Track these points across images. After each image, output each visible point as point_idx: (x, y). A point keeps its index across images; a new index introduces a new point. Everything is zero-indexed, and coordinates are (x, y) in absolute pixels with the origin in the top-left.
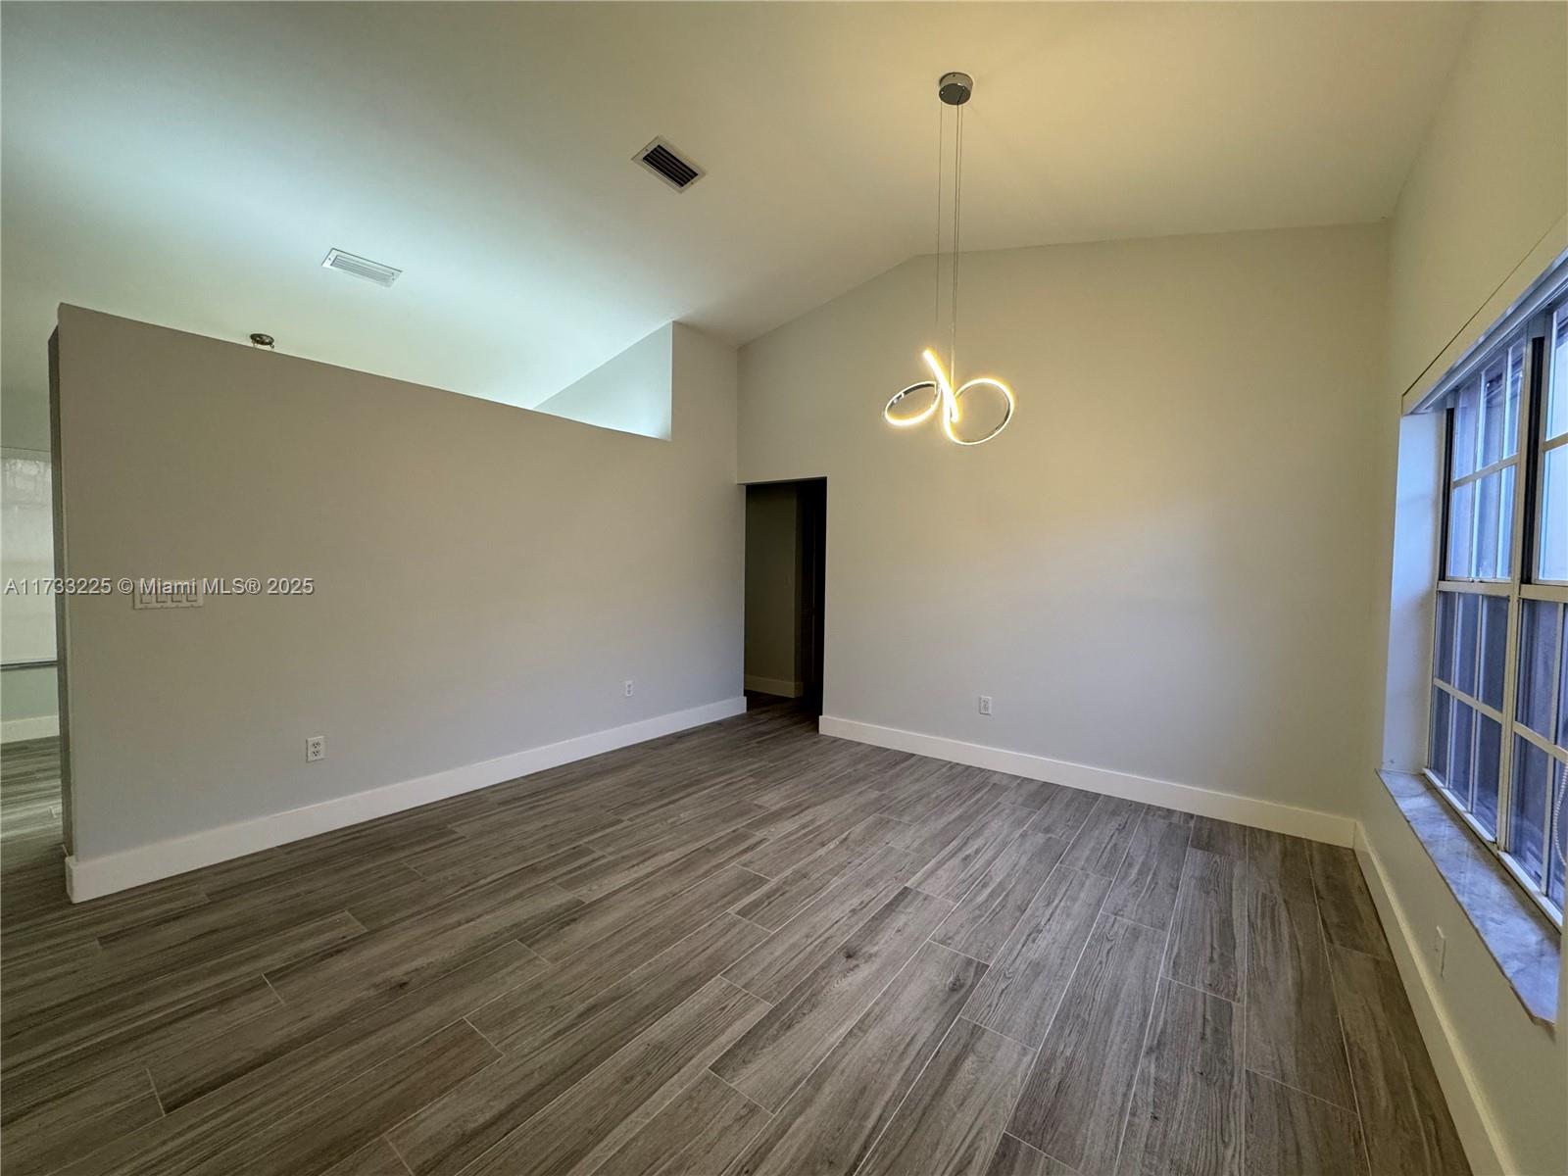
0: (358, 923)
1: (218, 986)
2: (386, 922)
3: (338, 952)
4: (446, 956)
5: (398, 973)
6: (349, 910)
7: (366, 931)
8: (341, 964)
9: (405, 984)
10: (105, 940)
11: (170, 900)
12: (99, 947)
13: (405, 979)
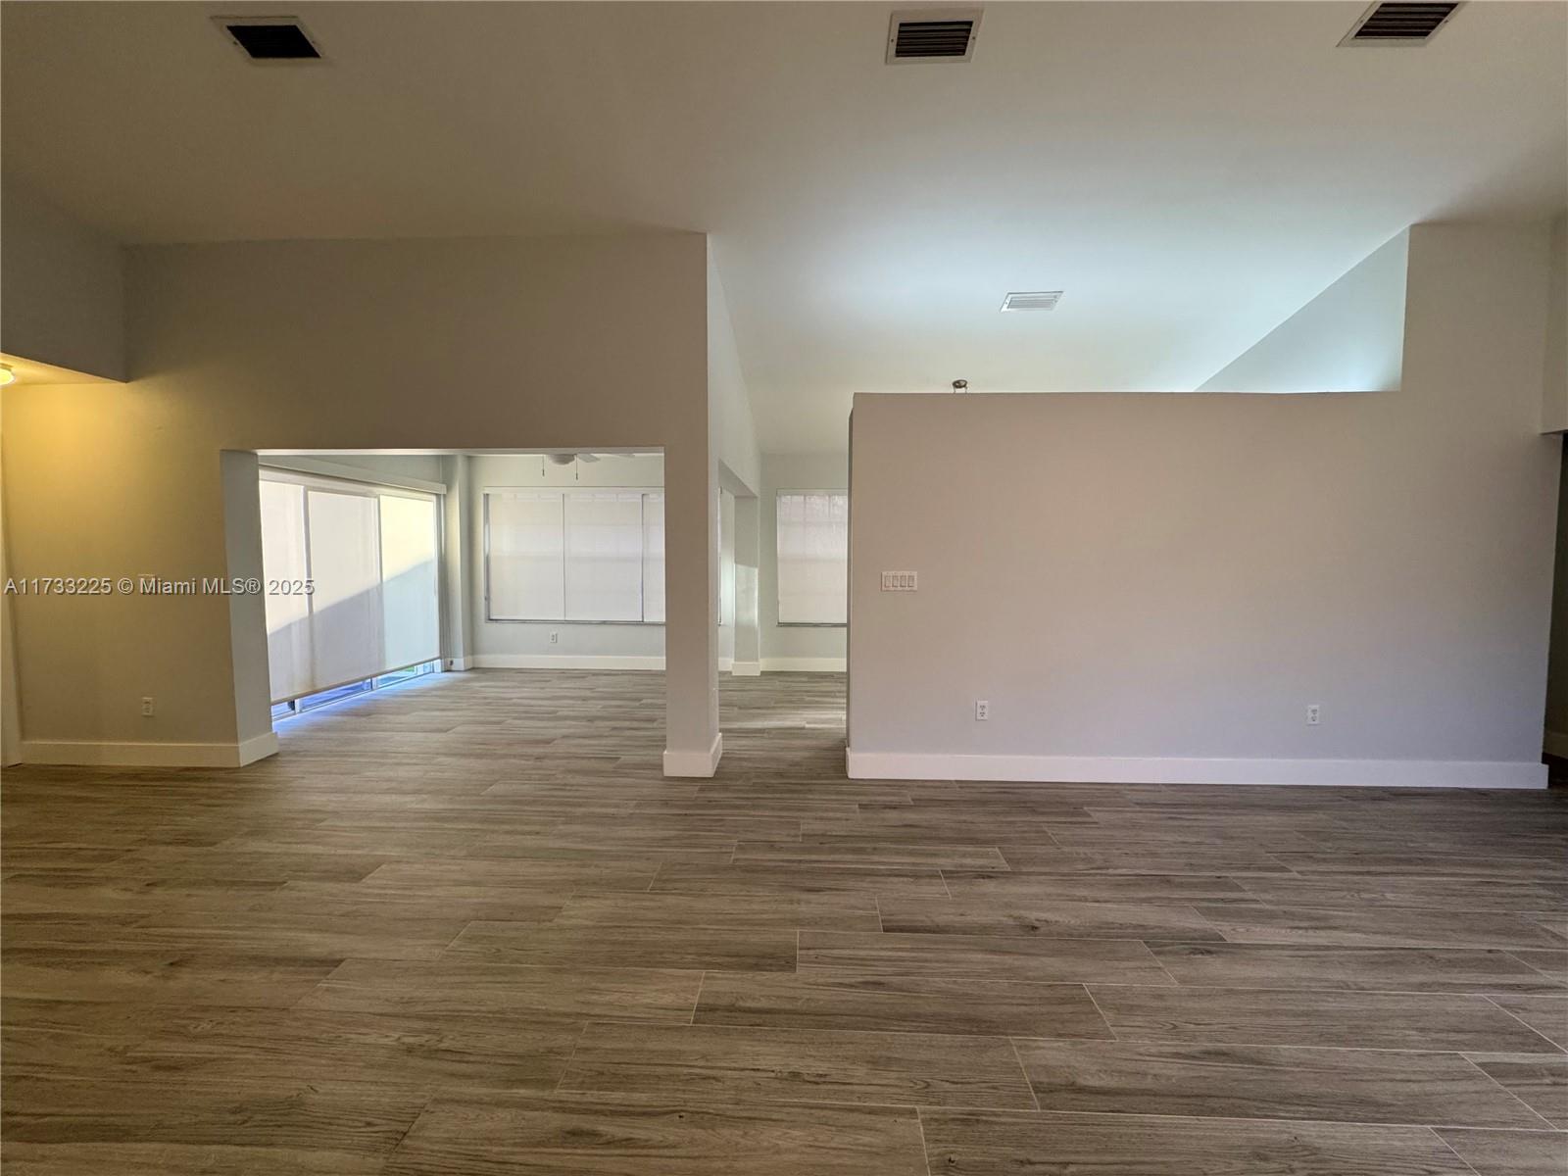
0: (1004, 861)
1: (914, 864)
2: (1024, 870)
3: (990, 877)
4: (1073, 922)
5: (1033, 916)
6: (999, 848)
7: (1009, 870)
8: (989, 887)
9: (1036, 928)
10: (861, 806)
11: (893, 795)
12: (858, 810)
13: (1037, 924)
